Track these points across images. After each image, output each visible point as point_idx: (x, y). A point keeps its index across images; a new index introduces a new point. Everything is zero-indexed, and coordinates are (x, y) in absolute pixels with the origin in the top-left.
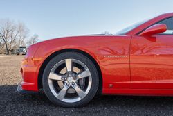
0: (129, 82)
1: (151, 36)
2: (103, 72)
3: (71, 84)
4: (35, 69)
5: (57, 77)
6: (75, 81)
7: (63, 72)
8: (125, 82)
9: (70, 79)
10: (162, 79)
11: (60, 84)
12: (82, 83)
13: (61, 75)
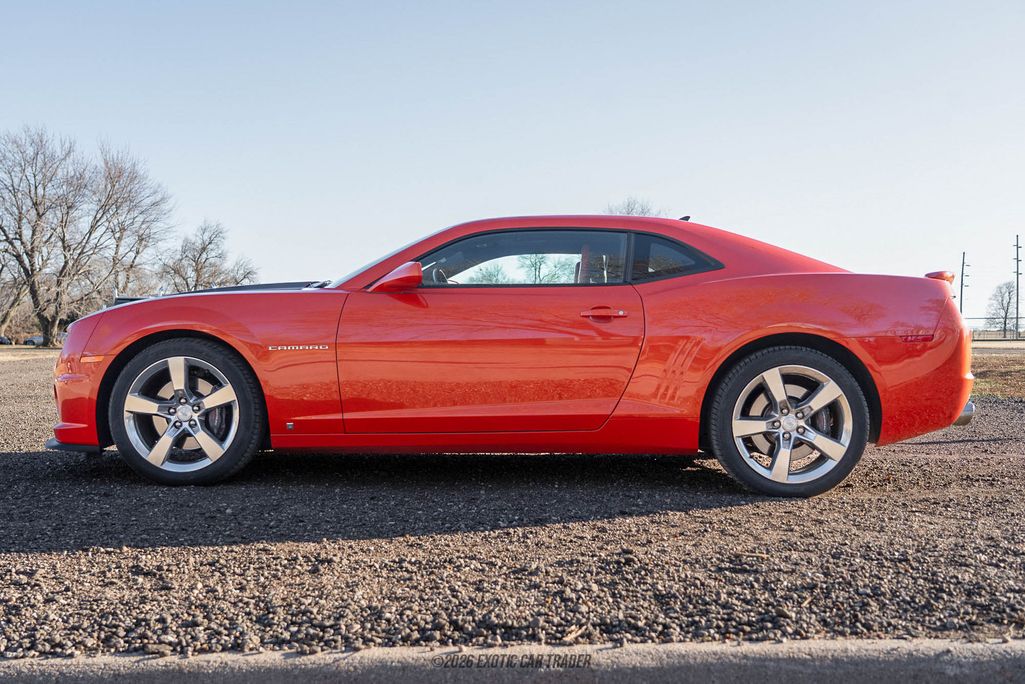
0: (338, 416)
1: (407, 291)
2: (266, 391)
3: (186, 425)
4: (88, 389)
5: (149, 407)
6: (195, 416)
7: (166, 392)
8: (314, 417)
9: (185, 412)
10: (444, 404)
11: (159, 424)
12: (215, 421)
13: (160, 400)
